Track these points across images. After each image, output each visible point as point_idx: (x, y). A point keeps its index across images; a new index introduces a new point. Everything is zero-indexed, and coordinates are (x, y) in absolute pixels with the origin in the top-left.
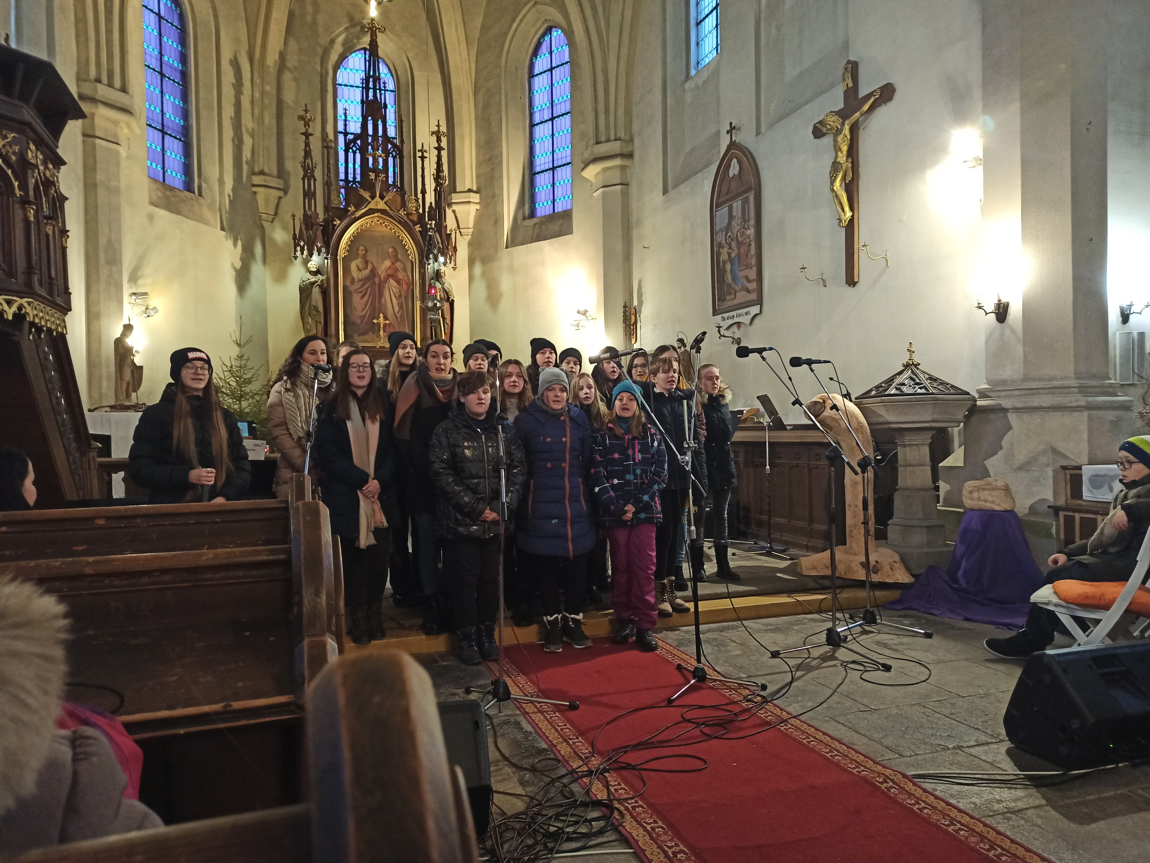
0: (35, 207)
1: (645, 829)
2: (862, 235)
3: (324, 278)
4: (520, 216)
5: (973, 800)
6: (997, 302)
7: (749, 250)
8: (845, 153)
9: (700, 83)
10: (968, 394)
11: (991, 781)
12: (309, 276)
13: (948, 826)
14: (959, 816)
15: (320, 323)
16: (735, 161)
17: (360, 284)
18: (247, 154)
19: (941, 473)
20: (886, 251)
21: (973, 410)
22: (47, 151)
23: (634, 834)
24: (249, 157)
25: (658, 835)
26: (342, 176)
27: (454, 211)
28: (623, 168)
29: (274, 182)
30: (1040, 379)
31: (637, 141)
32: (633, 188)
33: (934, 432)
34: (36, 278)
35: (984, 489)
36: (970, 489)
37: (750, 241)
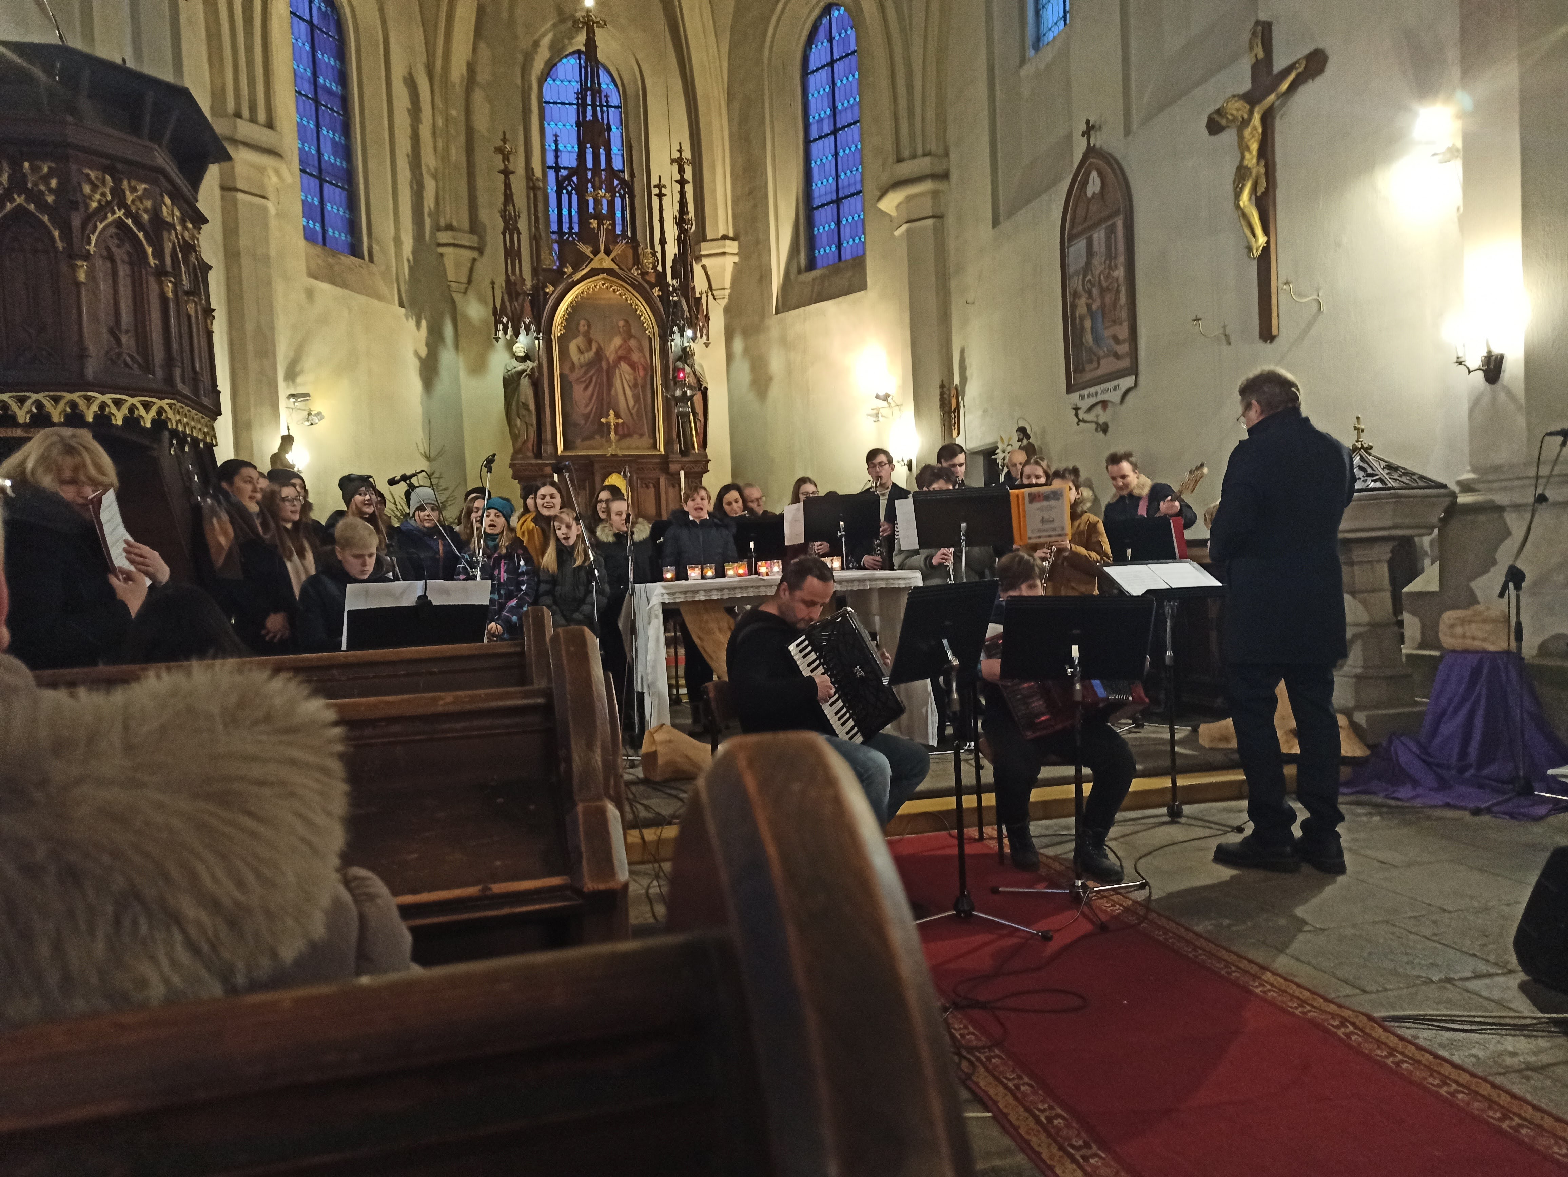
0: (172, 279)
1: (1006, 1087)
2: (1281, 269)
3: (535, 364)
4: (794, 269)
5: (1474, 1051)
6: (1485, 354)
7: (1116, 299)
8: (1255, 152)
9: (1042, 66)
10: (1444, 487)
11: (1500, 1027)
12: (514, 363)
13: (1438, 1086)
14: (1454, 1074)
15: (532, 425)
16: (1094, 174)
17: (583, 370)
18: (429, 202)
19: (1405, 602)
20: (1318, 290)
21: (1453, 510)
22: (185, 206)
23: (991, 1092)
24: (432, 208)
25: (1025, 1095)
26: (554, 227)
27: (704, 267)
28: (935, 194)
29: (466, 239)
31: (953, 155)
32: (951, 221)
33: (1396, 543)
34: (178, 372)
35: (1470, 622)
36: (1452, 622)
37: (1118, 286)
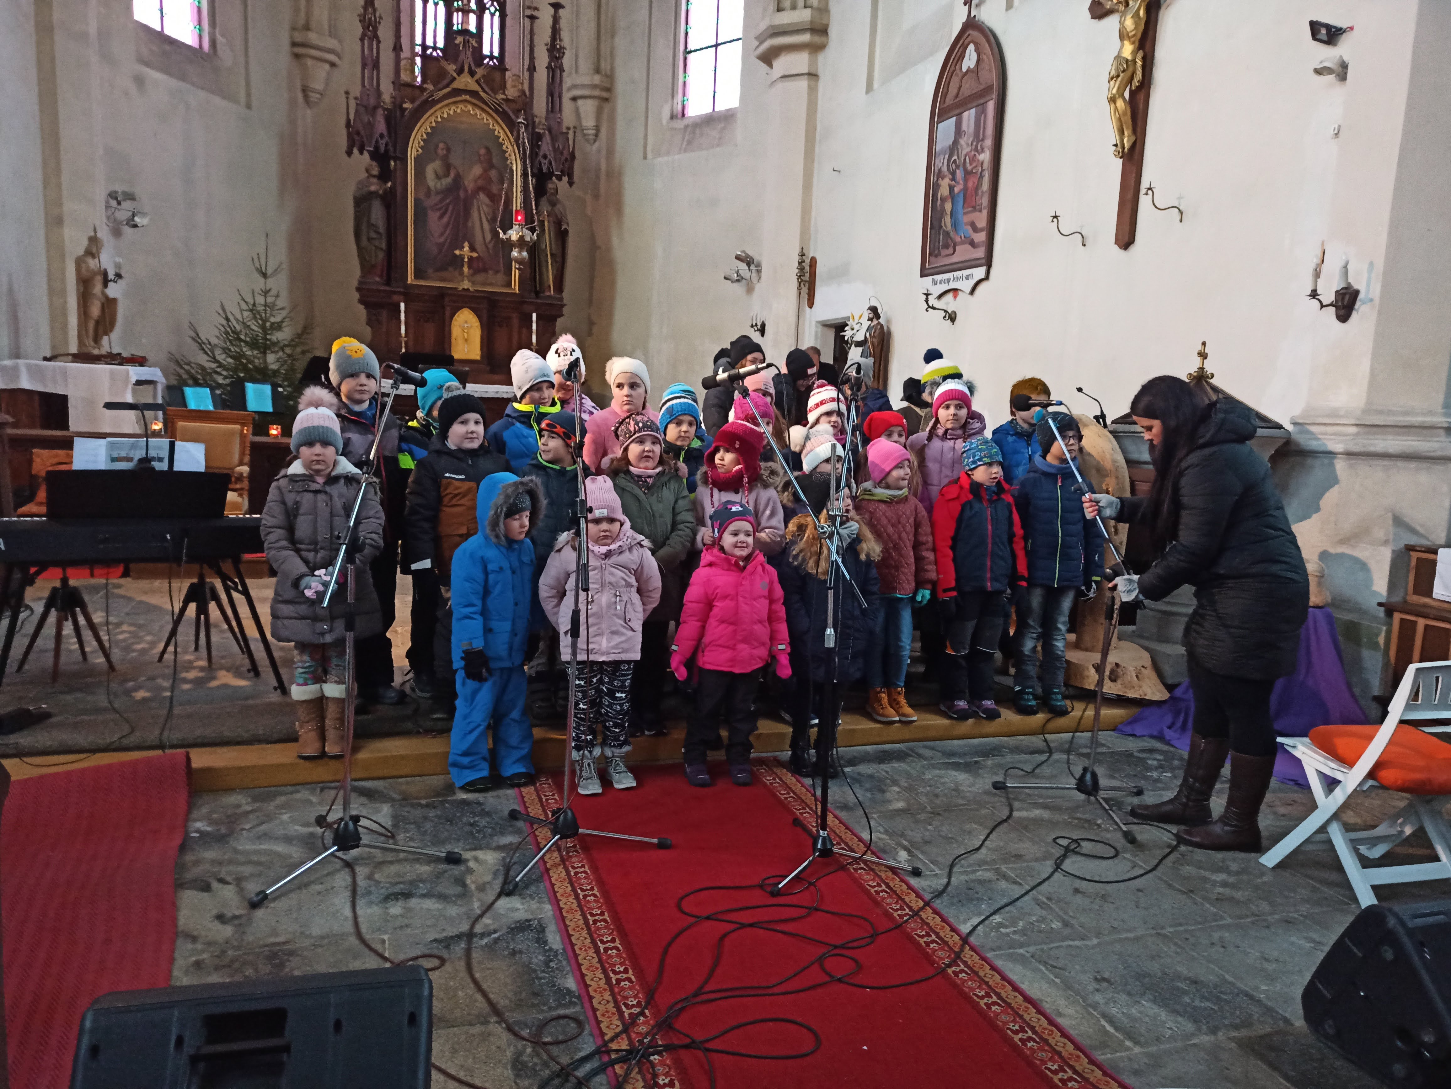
3: (389, 185)
4: (667, 114)
6: (1341, 288)
7: (979, 184)
8: (1136, 42)
10: (1280, 427)
12: (367, 181)
15: (382, 249)
16: (971, 47)
17: (439, 197)
20: (1180, 198)
21: (1285, 450)
26: (418, 40)
28: (813, 50)
30: (1390, 413)
31: (834, 10)
32: (825, 82)
37: (983, 171)
